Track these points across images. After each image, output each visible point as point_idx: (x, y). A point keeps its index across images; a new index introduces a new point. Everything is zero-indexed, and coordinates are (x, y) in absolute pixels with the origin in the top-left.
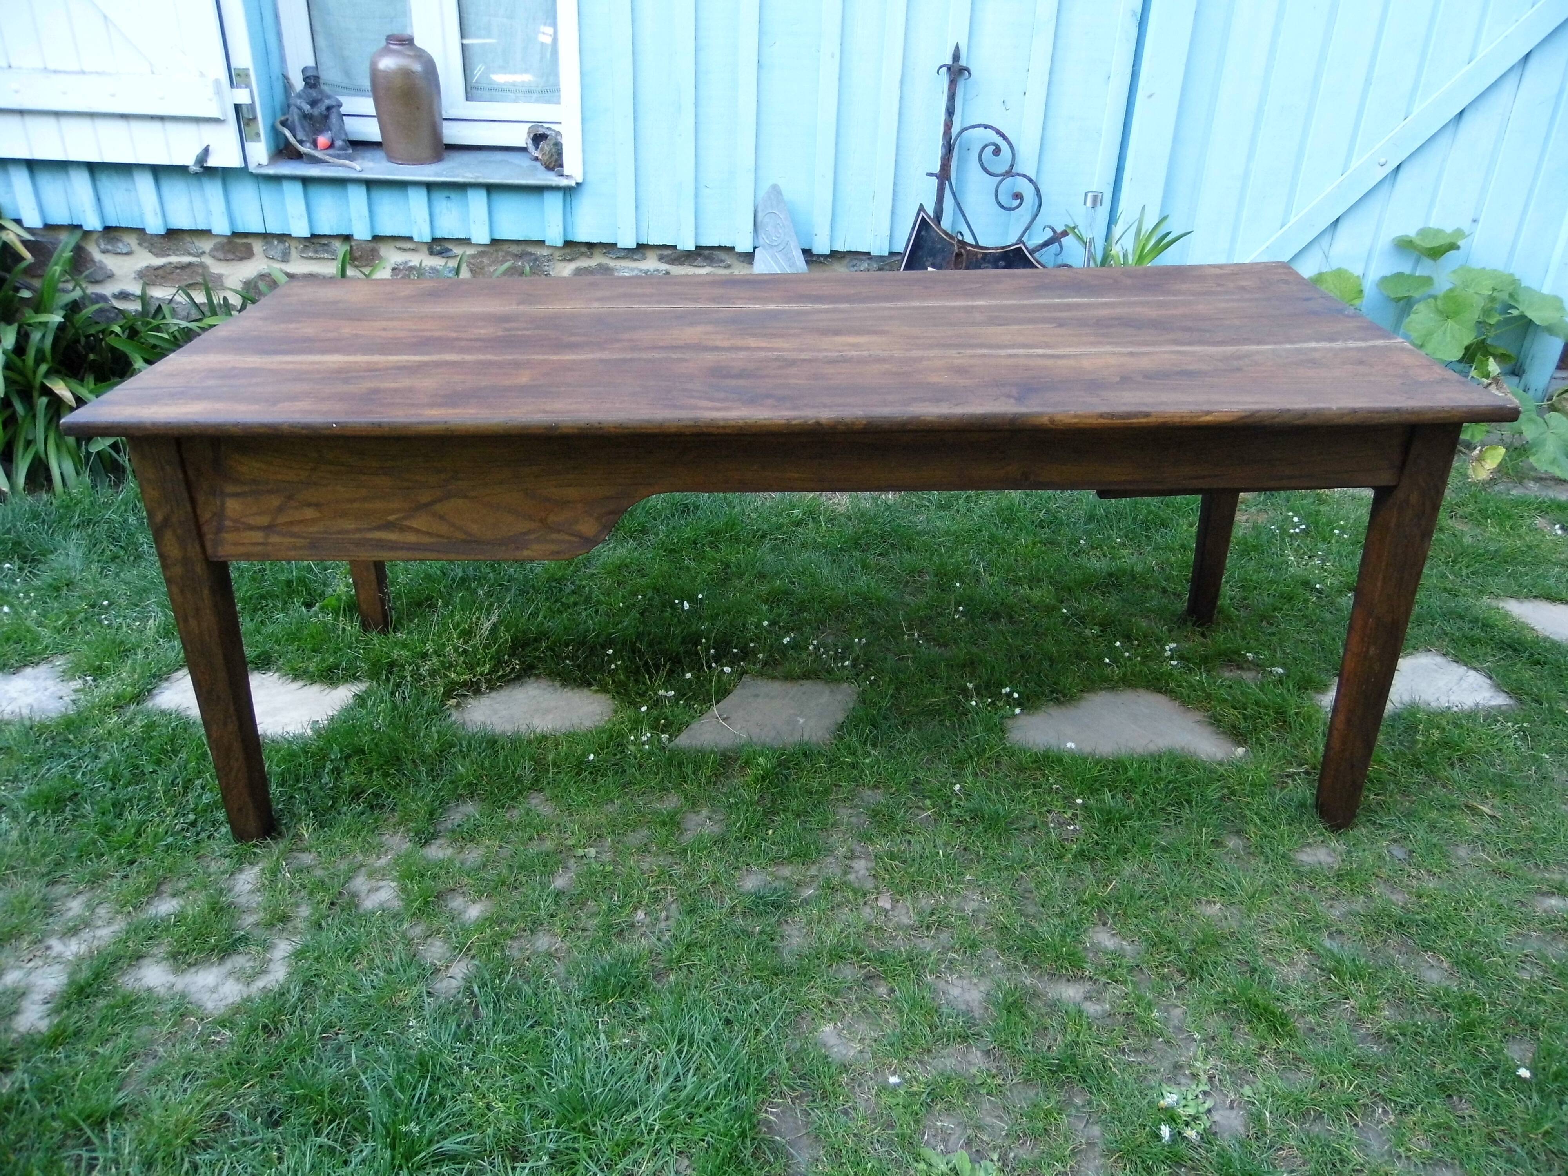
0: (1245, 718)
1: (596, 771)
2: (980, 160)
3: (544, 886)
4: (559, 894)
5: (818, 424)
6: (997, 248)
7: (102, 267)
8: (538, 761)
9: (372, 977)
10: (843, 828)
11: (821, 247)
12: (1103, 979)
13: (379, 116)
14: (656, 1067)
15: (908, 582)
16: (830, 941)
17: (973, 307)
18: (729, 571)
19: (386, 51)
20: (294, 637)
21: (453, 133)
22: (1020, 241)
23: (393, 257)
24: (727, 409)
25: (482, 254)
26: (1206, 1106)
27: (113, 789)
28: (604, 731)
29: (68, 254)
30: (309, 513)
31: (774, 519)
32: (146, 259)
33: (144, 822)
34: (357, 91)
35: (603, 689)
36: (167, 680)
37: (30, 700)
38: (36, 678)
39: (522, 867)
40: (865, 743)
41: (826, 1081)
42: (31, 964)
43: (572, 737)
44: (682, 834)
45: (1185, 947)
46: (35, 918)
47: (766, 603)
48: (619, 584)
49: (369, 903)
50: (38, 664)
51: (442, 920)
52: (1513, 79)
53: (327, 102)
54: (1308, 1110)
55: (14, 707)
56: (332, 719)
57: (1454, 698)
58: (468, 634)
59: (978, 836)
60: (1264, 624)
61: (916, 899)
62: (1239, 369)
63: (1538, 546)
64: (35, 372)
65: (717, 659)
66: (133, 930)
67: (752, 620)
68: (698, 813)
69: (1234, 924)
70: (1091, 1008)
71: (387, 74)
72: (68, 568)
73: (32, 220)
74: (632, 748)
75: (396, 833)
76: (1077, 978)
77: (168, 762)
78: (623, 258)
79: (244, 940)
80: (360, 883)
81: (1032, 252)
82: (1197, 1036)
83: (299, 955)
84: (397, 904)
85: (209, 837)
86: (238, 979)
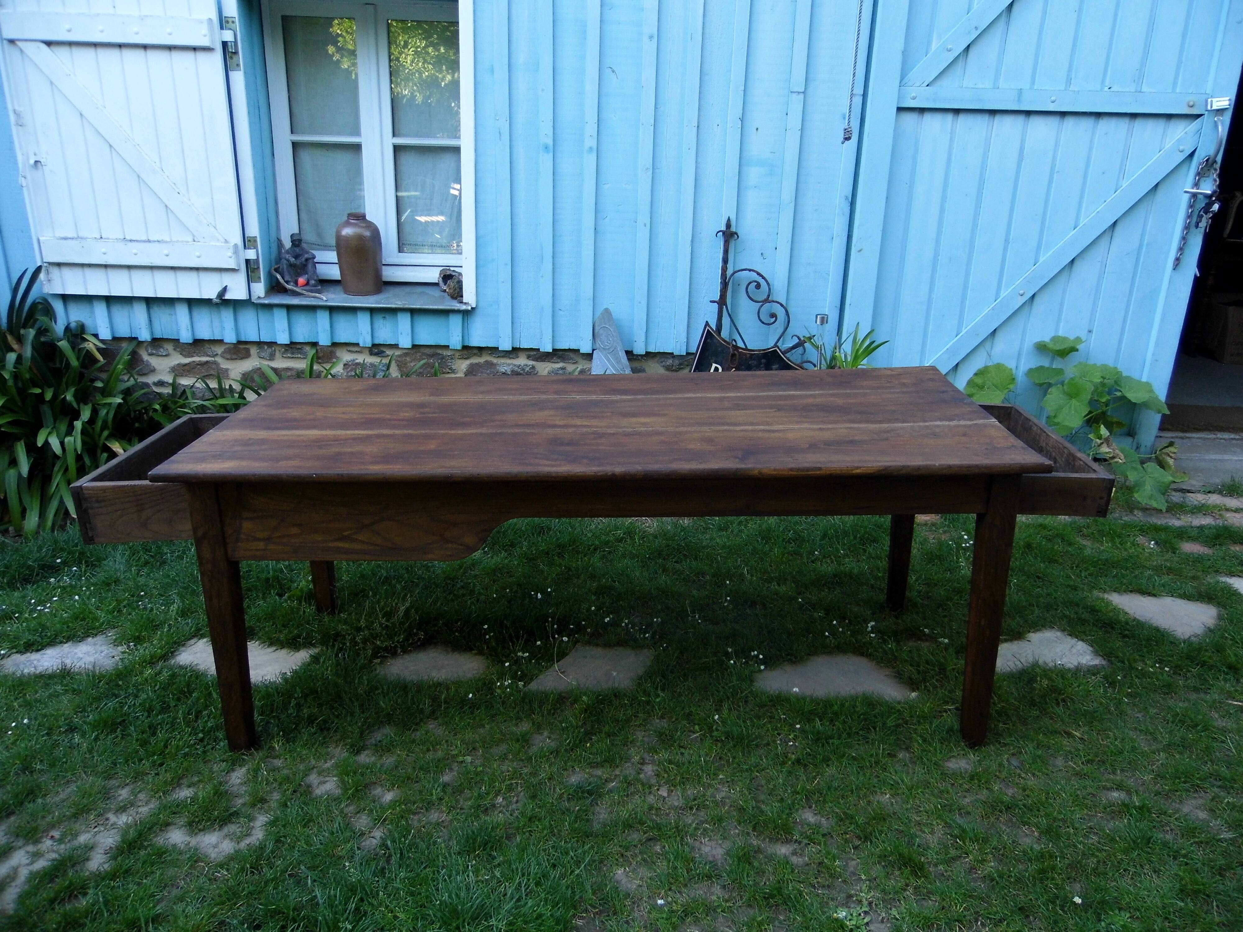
0: (919, 672)
1: (474, 706)
2: (747, 292)
3: (436, 780)
4: (445, 785)
5: (614, 475)
6: (759, 350)
7: (148, 365)
8: (435, 699)
9: (321, 838)
10: (638, 744)
11: (640, 349)
12: (806, 841)
13: (340, 263)
14: (505, 895)
15: (694, 581)
16: (624, 814)
17: (724, 397)
18: (571, 573)
19: (347, 224)
20: (270, 616)
21: (390, 274)
22: (776, 345)
23: (346, 357)
24: (560, 465)
25: (406, 355)
26: (865, 921)
27: (149, 716)
28: (479, 680)
29: (126, 358)
30: (294, 530)
31: (604, 537)
32: (178, 359)
33: (170, 738)
34: (326, 247)
35: (481, 653)
36: (184, 645)
37: (92, 659)
38: (95, 644)
39: (421, 768)
40: (657, 689)
41: (616, 903)
42: (96, 830)
43: (458, 683)
44: (529, 747)
45: (861, 820)
46: (99, 799)
47: (595, 595)
48: (494, 582)
49: (318, 792)
50: (96, 635)
51: (368, 802)
52: (1105, 240)
53: (306, 256)
54: (933, 924)
55: (81, 664)
56: (295, 672)
57: (1065, 661)
58: (388, 615)
59: (729, 750)
60: (940, 610)
61: (684, 790)
62: (886, 439)
63: (1138, 556)
64: (100, 436)
65: (560, 632)
66: (164, 807)
67: (584, 606)
68: (541, 734)
69: (896, 807)
70: (794, 860)
71: (347, 238)
72: (116, 570)
73: (105, 334)
74: (498, 691)
75: (337, 746)
76: (788, 841)
77: (185, 700)
78: (503, 357)
79: (236, 814)
80: (313, 778)
81: (784, 353)
82: (863, 877)
83: (272, 823)
84: (338, 792)
85: (212, 749)
86: (232, 839)
